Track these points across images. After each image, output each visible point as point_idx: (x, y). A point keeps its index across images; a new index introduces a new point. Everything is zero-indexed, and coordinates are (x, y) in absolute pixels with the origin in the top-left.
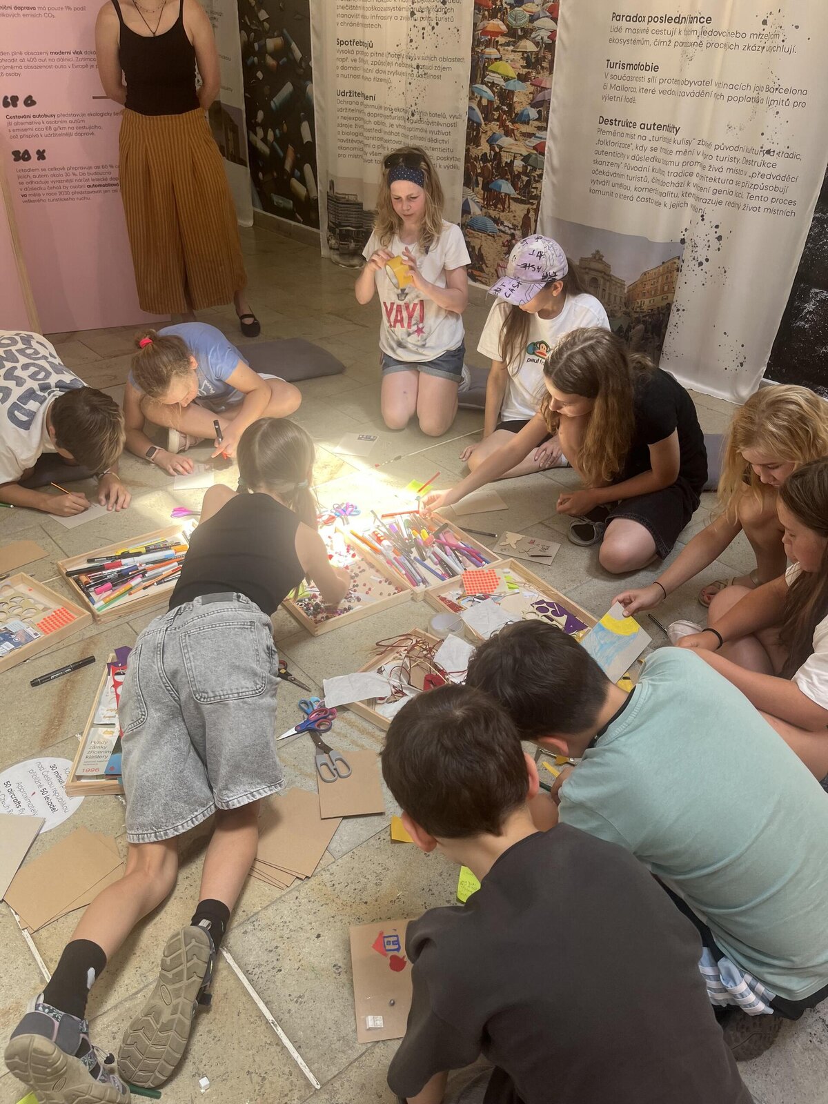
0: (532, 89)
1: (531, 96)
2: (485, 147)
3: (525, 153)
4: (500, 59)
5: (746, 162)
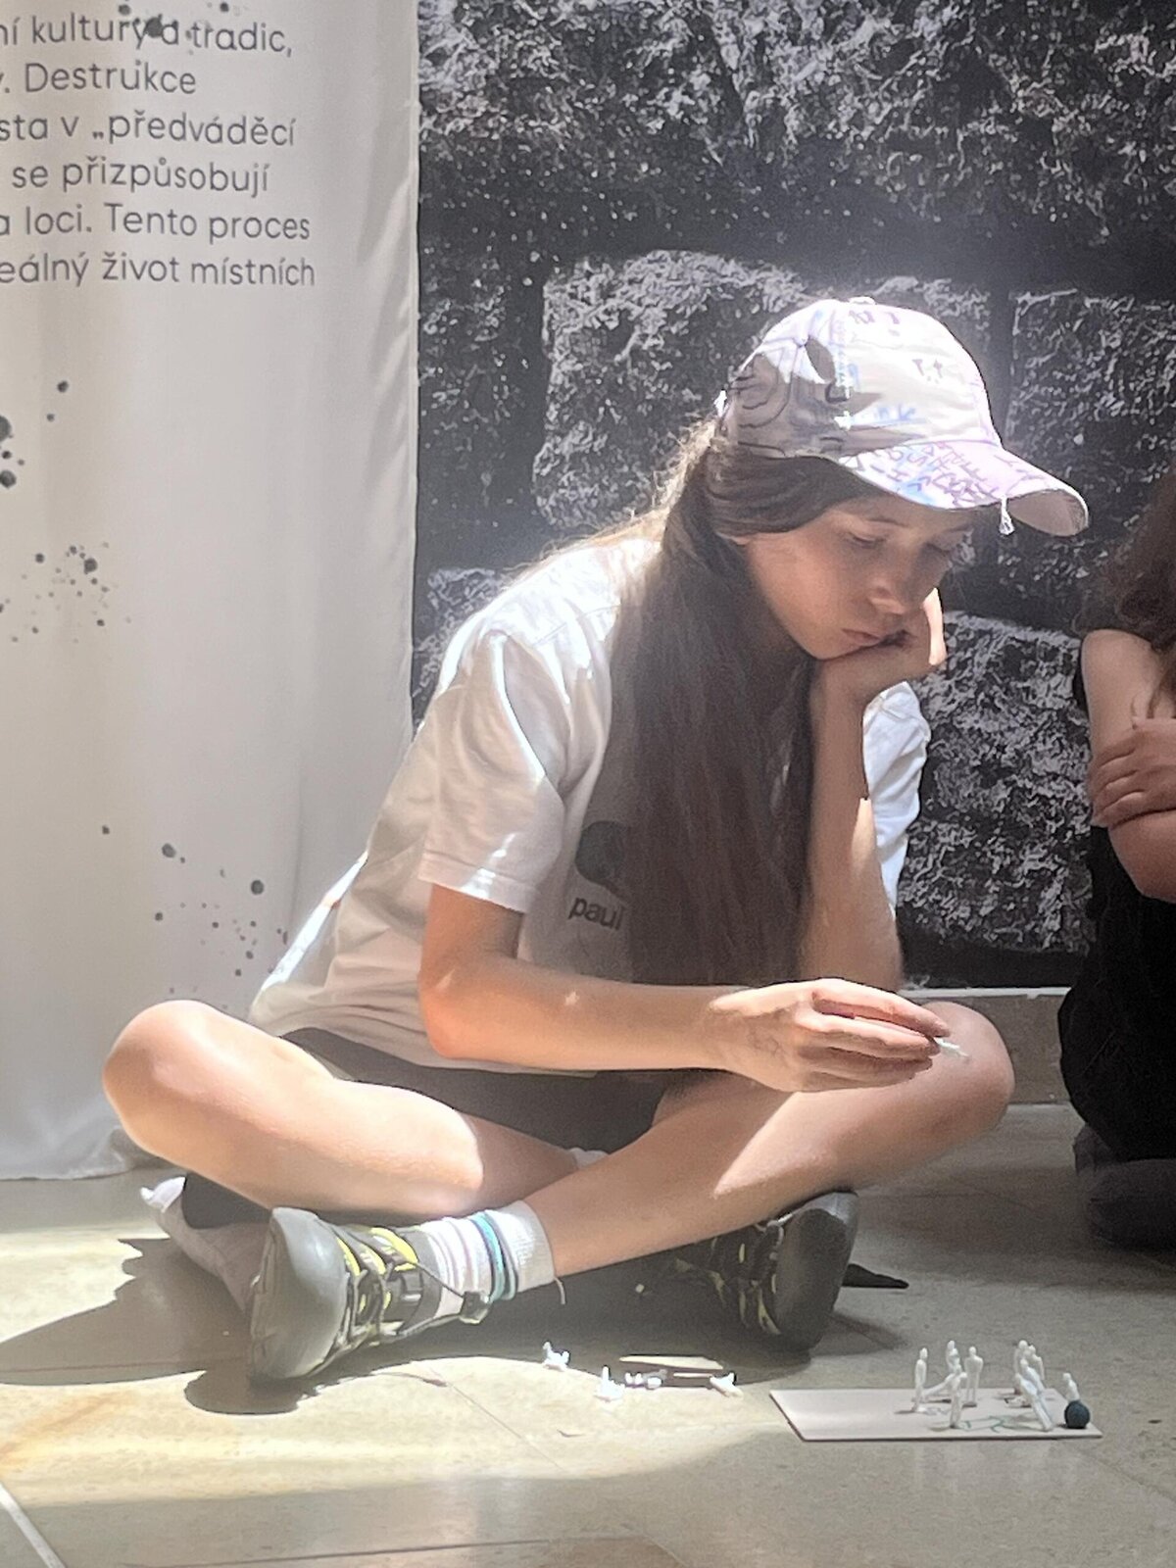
5: (55, 79)
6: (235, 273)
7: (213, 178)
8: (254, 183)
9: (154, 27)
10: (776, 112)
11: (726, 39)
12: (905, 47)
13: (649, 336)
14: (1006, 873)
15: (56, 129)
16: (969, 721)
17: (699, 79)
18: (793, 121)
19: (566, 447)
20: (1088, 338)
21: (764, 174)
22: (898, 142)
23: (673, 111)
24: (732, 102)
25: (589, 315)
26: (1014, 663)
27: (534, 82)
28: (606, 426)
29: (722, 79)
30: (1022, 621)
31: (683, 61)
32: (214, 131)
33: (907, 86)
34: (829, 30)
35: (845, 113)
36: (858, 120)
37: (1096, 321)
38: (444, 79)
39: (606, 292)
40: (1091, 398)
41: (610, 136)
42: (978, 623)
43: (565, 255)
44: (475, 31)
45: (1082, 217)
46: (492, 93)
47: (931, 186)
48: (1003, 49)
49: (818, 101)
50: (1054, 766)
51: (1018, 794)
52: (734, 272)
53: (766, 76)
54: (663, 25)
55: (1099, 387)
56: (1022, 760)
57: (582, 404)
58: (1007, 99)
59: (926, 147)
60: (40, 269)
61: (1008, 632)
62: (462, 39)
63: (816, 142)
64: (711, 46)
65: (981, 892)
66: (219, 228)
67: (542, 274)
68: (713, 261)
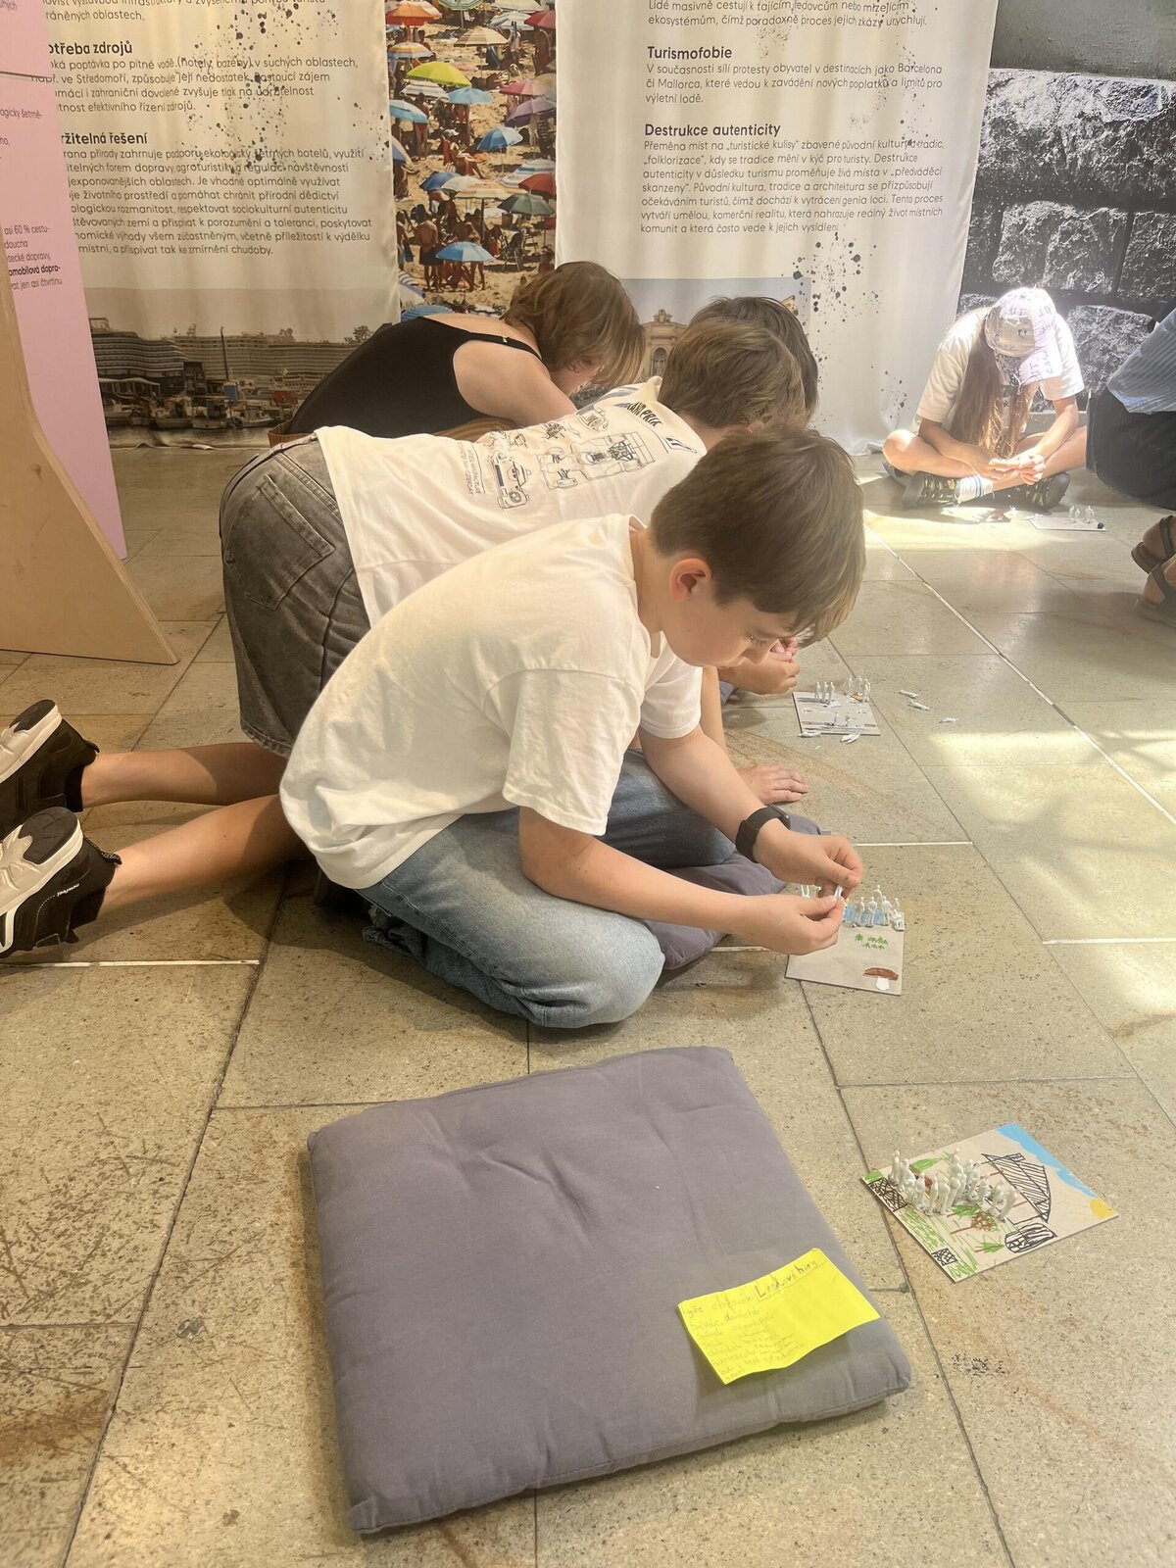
0: (504, 99)
1: (504, 110)
2: (417, 196)
3: (504, 195)
4: (433, 58)
5: (883, 158)
6: (920, 213)
7: (918, 186)
8: (928, 186)
9: (910, 143)
10: (1076, 159)
11: (1064, 138)
12: (1116, 139)
13: (1030, 226)
14: (1104, 380)
15: (881, 173)
16: (1102, 337)
17: (1055, 150)
18: (1080, 162)
19: (1003, 259)
20: (1154, 226)
21: (1070, 178)
22: (1108, 168)
23: (1047, 159)
24: (1064, 156)
25: (1015, 220)
26: (1118, 320)
27: (1009, 152)
28: (1015, 253)
29: (1061, 150)
30: (1121, 308)
31: (1051, 145)
32: (920, 172)
33: (1114, 151)
34: (1094, 135)
35: (1095, 159)
36: (1098, 161)
37: (1158, 220)
38: (985, 152)
39: (1021, 214)
40: (1153, 243)
41: (1028, 167)
42: (1109, 308)
43: (1011, 202)
44: (995, 138)
45: (1159, 190)
46: (997, 156)
47: (1117, 180)
48: (1143, 139)
49: (1088, 156)
50: (1123, 349)
51: (1112, 357)
52: (1057, 207)
53: (1074, 148)
54: (1047, 134)
55: (1155, 240)
56: (1115, 348)
57: (1009, 247)
58: (1143, 154)
59: (1117, 169)
60: (874, 213)
61: (1117, 311)
62: (991, 140)
63: (1086, 169)
64: (1060, 140)
65: (1097, 384)
66: (918, 199)
67: (1003, 209)
68: (1052, 204)
